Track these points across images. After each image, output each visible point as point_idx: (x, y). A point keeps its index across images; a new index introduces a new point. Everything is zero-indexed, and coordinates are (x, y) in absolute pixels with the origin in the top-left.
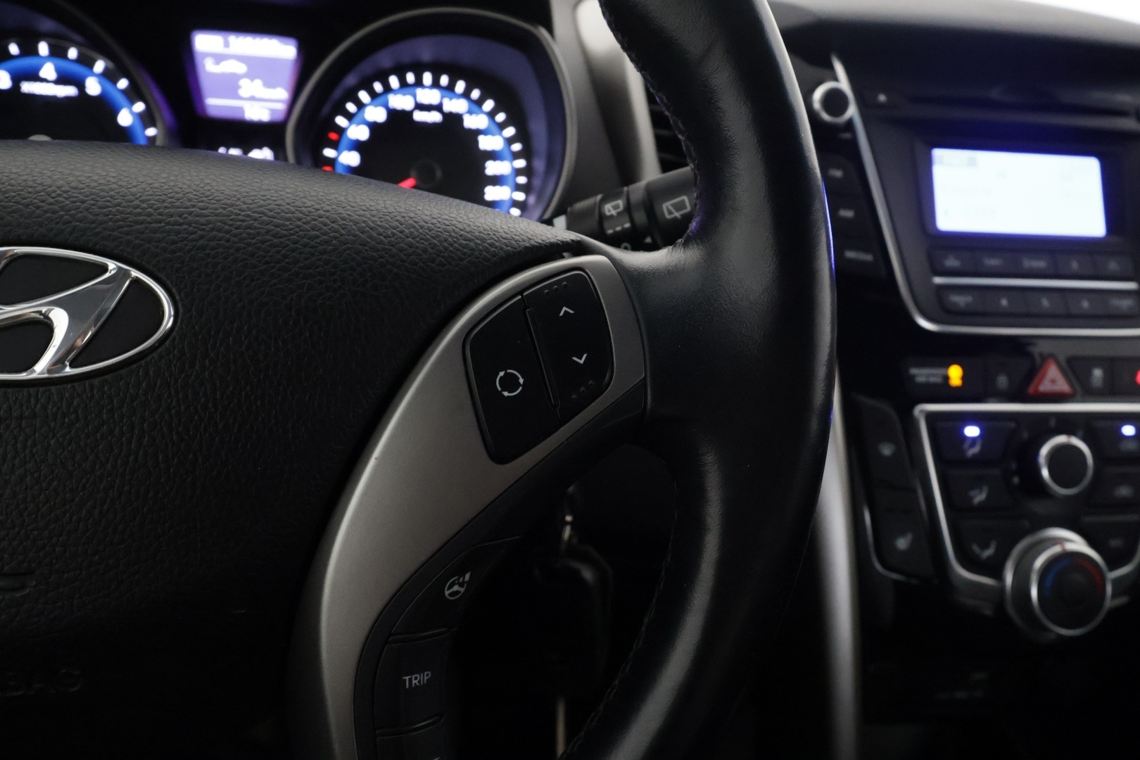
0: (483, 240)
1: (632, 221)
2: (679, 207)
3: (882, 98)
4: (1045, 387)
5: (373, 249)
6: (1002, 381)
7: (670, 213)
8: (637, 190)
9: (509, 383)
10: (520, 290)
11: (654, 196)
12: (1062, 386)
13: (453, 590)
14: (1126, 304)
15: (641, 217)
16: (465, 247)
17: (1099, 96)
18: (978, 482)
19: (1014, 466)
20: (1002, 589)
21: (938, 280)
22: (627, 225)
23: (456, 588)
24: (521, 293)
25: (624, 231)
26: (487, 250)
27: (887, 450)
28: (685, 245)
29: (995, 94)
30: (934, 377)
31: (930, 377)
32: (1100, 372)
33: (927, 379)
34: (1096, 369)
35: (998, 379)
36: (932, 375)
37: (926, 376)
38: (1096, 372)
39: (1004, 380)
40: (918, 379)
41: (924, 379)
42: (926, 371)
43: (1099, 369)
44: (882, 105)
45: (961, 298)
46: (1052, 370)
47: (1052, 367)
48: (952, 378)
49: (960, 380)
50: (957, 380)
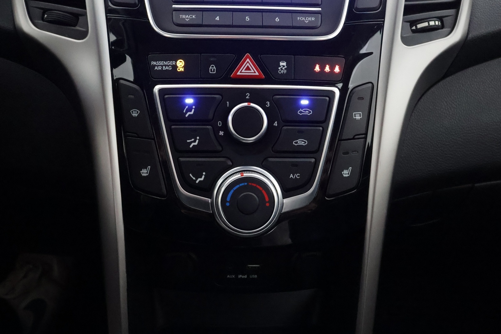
18: (194, 134)
19: (220, 124)
21: (174, 6)
30: (167, 67)
31: (164, 67)
32: (285, 64)
33: (162, 68)
34: (282, 62)
35: (210, 68)
36: (166, 66)
37: (162, 66)
38: (281, 64)
39: (214, 69)
40: (156, 68)
41: (160, 68)
42: (161, 63)
43: (284, 62)
45: (187, 16)
46: (248, 62)
47: (248, 60)
48: (178, 67)
49: (183, 68)
50: (181, 68)
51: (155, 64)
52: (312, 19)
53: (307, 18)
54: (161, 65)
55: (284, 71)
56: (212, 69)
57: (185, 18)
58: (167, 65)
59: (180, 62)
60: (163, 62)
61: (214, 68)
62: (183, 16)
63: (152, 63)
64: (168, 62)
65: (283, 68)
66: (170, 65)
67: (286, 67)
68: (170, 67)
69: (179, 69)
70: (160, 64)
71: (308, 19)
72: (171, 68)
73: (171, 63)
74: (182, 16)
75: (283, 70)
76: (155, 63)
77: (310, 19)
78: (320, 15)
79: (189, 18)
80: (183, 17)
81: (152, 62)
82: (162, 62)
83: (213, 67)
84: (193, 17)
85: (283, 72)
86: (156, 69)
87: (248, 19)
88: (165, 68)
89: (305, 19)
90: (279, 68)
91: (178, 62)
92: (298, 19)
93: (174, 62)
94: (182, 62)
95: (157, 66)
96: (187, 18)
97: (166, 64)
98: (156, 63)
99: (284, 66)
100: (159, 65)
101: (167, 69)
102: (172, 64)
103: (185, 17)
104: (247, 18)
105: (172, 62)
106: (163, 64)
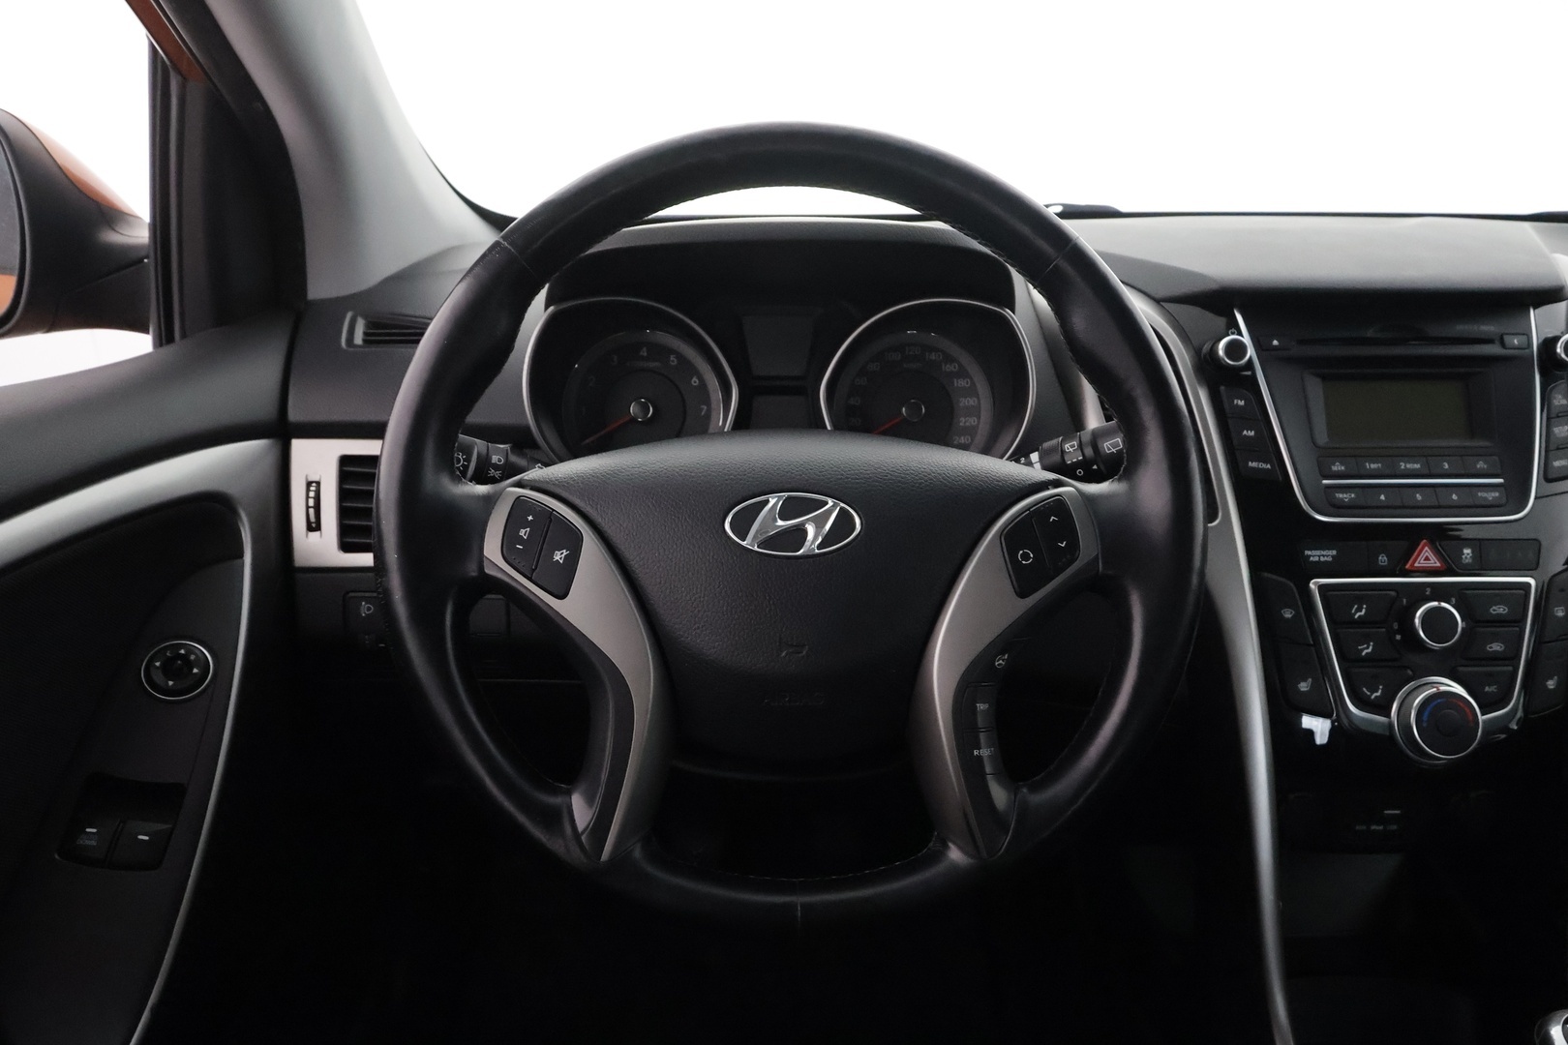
0: (1006, 481)
1: (1083, 455)
2: (1115, 445)
3: (1275, 342)
4: (1420, 563)
5: (951, 488)
6: (1383, 559)
7: (1109, 449)
8: (1086, 436)
9: (1025, 557)
10: (1028, 508)
11: (1097, 436)
12: (1435, 562)
13: (999, 662)
14: (1492, 496)
15: (1089, 452)
16: (998, 485)
17: (1462, 328)
18: (1366, 640)
19: (1396, 626)
20: (1391, 725)
21: (1325, 482)
22: (1081, 458)
23: (1001, 662)
24: (1029, 509)
25: (1078, 461)
26: (1009, 487)
27: (1288, 614)
28: (1119, 480)
29: (1370, 333)
30: (1326, 557)
31: (1322, 558)
32: (1470, 551)
33: (1319, 559)
34: (1465, 550)
35: (1379, 559)
36: (1324, 556)
37: (1319, 556)
39: (1385, 560)
40: (1311, 559)
41: (1317, 559)
42: (1318, 553)
43: (1469, 549)
44: (1276, 348)
45: (1345, 496)
46: (1426, 551)
47: (1426, 548)
51: (1310, 554)
52: (1496, 495)
55: (1469, 560)
58: (1326, 555)
61: (1385, 558)
62: (1340, 495)
63: (1306, 554)
64: (1327, 552)
65: (1468, 557)
66: (1329, 555)
67: (1471, 556)
68: (1330, 557)
70: (1316, 554)
73: (1330, 553)
78: (1503, 489)
79: (1348, 498)
80: (1339, 497)
83: (1382, 557)
84: (1353, 496)
85: (1467, 561)
87: (1419, 498)
88: (1324, 558)
89: (1488, 494)
90: (1463, 557)
92: (1479, 495)
93: (1334, 552)
95: (1313, 556)
96: (1346, 498)
97: (1324, 554)
98: (1312, 554)
99: (1468, 555)
100: (1315, 556)
103: (1342, 497)
104: (1417, 496)
106: (1321, 554)
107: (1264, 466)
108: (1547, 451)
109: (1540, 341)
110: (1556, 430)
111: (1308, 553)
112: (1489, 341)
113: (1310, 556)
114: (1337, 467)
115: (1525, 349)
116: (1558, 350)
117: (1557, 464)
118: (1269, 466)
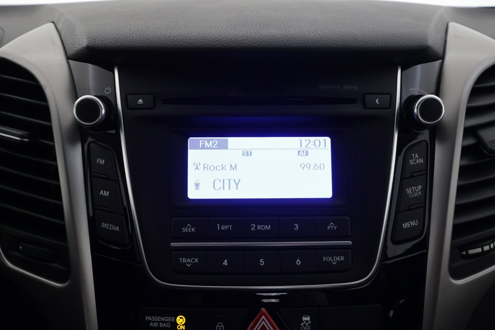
3: (141, 102)
21: (173, 244)
30: (165, 324)
31: (161, 324)
32: (308, 319)
33: (159, 325)
34: (305, 317)
35: (217, 327)
36: (163, 322)
37: (159, 322)
38: (304, 319)
39: (222, 328)
40: (151, 324)
41: (156, 325)
42: (158, 319)
43: (308, 317)
44: (140, 107)
45: (189, 260)
46: (263, 320)
47: (263, 317)
48: (179, 325)
49: (184, 326)
50: (182, 326)
51: (150, 320)
52: (341, 259)
53: (334, 257)
54: (157, 322)
55: (308, 327)
56: (219, 327)
57: (186, 263)
58: (165, 322)
59: (181, 318)
60: (160, 318)
61: (222, 326)
62: (184, 259)
63: (146, 319)
64: (166, 318)
65: (307, 324)
66: (168, 322)
67: (310, 322)
68: (168, 324)
69: (179, 327)
70: (156, 320)
71: (335, 259)
72: (170, 326)
73: (169, 319)
74: (182, 260)
75: (306, 326)
76: (150, 318)
77: (338, 258)
78: (350, 251)
79: (191, 263)
80: (184, 261)
81: (146, 317)
82: (158, 317)
83: (220, 325)
84: (196, 260)
85: (306, 328)
86: (152, 326)
87: (262, 263)
88: (163, 325)
89: (333, 259)
90: (302, 324)
91: (178, 318)
92: (324, 259)
93: (173, 319)
94: (183, 318)
95: (153, 322)
96: (189, 263)
97: (163, 320)
98: (152, 319)
99: (307, 321)
100: (155, 322)
101: (164, 326)
102: (171, 320)
103: (186, 261)
104: (261, 261)
105: (171, 318)
106: (160, 320)
107: (114, 227)
108: (397, 212)
109: (404, 98)
110: (409, 191)
111: (148, 318)
112: (352, 101)
113: (150, 321)
114: (188, 229)
115: (387, 109)
116: (415, 111)
117: (406, 225)
118: (117, 228)
